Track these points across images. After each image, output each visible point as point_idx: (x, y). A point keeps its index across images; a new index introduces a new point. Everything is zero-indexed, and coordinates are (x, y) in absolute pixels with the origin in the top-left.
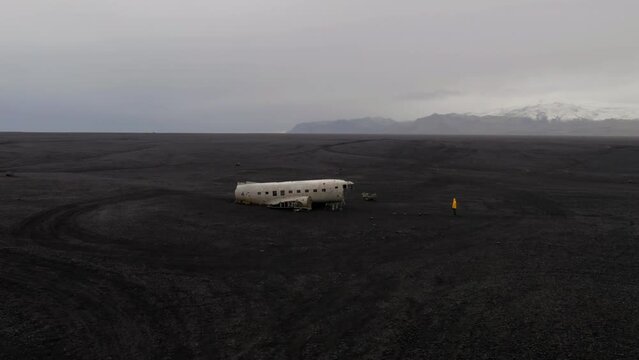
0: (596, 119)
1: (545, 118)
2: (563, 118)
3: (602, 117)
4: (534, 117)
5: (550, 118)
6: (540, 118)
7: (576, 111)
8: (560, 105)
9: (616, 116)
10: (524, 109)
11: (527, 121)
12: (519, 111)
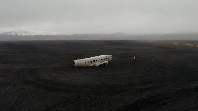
0: (33, 35)
1: (17, 35)
2: (23, 35)
3: (34, 35)
4: (14, 35)
5: (19, 35)
6: (16, 35)
7: (27, 33)
8: (21, 31)
9: (38, 34)
10: (10, 32)
11: (12, 36)
12: (9, 33)
